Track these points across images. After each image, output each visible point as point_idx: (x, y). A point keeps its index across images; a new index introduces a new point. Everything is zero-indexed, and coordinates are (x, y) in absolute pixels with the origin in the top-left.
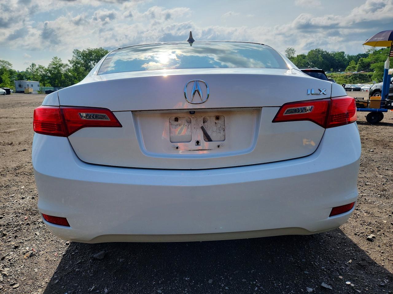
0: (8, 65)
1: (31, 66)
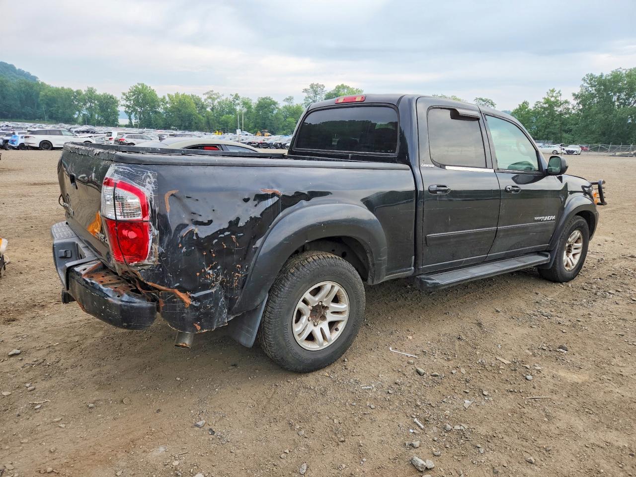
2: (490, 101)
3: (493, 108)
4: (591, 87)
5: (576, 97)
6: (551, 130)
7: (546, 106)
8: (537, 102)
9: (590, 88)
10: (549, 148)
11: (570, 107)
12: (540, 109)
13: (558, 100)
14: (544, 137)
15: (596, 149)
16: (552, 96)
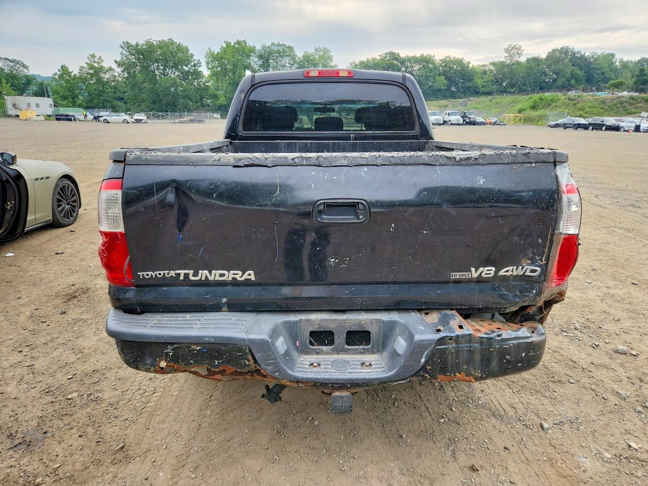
0: (22, 68)
1: (59, 71)
2: (20, 63)
3: (25, 71)
4: (131, 55)
5: (119, 64)
6: (104, 98)
7: (92, 71)
8: (81, 67)
9: (129, 56)
10: (118, 117)
11: (116, 74)
12: (86, 75)
13: (102, 67)
14: (100, 105)
15: (158, 117)
16: (95, 62)
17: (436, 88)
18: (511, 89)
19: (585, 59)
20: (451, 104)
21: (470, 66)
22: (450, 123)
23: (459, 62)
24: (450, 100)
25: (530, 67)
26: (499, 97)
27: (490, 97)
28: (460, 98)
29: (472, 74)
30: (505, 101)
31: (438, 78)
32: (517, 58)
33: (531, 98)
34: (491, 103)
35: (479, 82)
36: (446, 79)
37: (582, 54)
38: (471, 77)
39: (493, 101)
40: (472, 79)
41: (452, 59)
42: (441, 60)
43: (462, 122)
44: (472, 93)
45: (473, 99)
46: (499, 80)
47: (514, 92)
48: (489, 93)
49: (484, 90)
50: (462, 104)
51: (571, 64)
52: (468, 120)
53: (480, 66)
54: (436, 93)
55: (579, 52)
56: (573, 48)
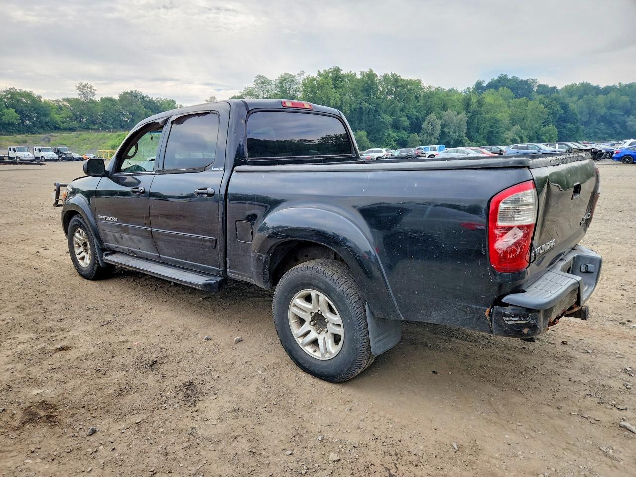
17: (7, 122)
18: (93, 126)
19: (154, 103)
20: (31, 139)
21: (42, 100)
22: (43, 159)
23: (29, 95)
24: (27, 134)
25: (107, 107)
26: (84, 133)
27: (74, 134)
28: (39, 133)
29: (48, 108)
30: (93, 137)
31: (6, 110)
32: (90, 97)
33: (119, 135)
34: (77, 139)
35: (57, 118)
36: (16, 111)
37: (150, 98)
38: (47, 112)
39: (80, 137)
40: (49, 114)
41: (19, 91)
42: (5, 92)
43: (57, 158)
44: (52, 129)
45: (56, 135)
46: (78, 117)
47: (97, 129)
48: (72, 129)
49: (65, 125)
50: (44, 139)
51: (143, 107)
52: (63, 156)
53: (53, 101)
54: (7, 126)
55: (147, 97)
56: (141, 92)
